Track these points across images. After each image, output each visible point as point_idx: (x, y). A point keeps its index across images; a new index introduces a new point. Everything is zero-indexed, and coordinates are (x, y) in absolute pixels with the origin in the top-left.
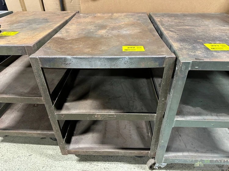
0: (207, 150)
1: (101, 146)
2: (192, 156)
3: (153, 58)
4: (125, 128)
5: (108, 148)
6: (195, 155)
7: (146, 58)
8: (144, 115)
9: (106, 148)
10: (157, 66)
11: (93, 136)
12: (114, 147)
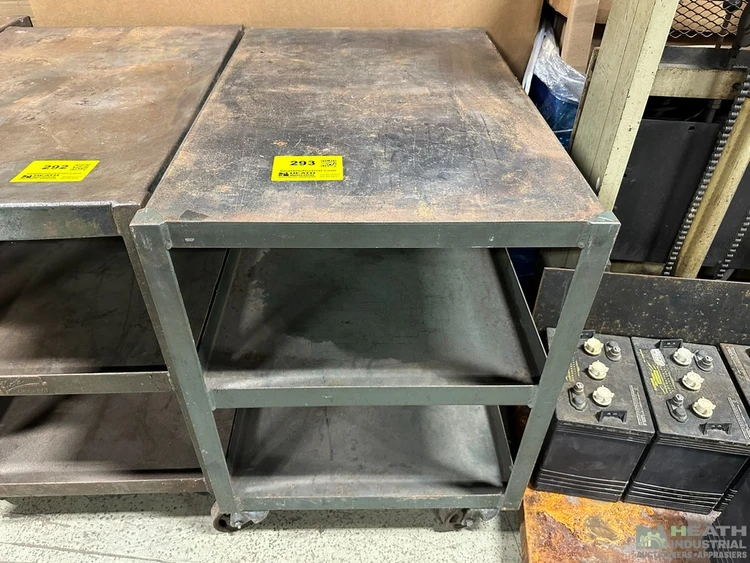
0: (391, 466)
1: (71, 468)
2: (340, 484)
3: (73, 208)
4: (167, 406)
5: (91, 474)
6: (350, 481)
7: (53, 208)
8: (132, 377)
9: (83, 473)
10: (99, 232)
11: (55, 436)
12: (112, 469)
